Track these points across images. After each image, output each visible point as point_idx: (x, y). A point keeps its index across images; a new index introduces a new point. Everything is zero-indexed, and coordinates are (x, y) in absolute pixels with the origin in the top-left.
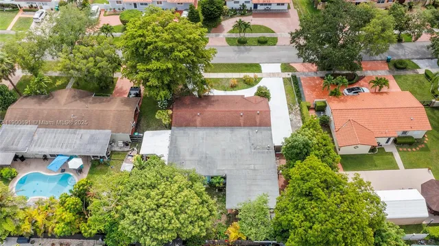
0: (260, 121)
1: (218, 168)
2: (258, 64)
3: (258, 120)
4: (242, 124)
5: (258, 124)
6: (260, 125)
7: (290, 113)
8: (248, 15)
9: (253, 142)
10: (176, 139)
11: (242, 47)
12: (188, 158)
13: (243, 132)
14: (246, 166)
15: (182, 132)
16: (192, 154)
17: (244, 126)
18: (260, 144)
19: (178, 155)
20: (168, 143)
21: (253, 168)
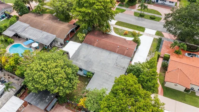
0: (127, 53)
1: (93, 69)
2: (144, 28)
3: (126, 52)
4: (117, 51)
5: (125, 54)
6: (125, 55)
7: (148, 56)
8: (151, 4)
9: (117, 62)
10: (81, 49)
11: (140, 18)
12: (81, 58)
13: (115, 56)
14: (107, 72)
15: (86, 46)
16: (84, 57)
17: (117, 53)
18: (121, 64)
19: (78, 56)
20: (77, 49)
21: (110, 74)
